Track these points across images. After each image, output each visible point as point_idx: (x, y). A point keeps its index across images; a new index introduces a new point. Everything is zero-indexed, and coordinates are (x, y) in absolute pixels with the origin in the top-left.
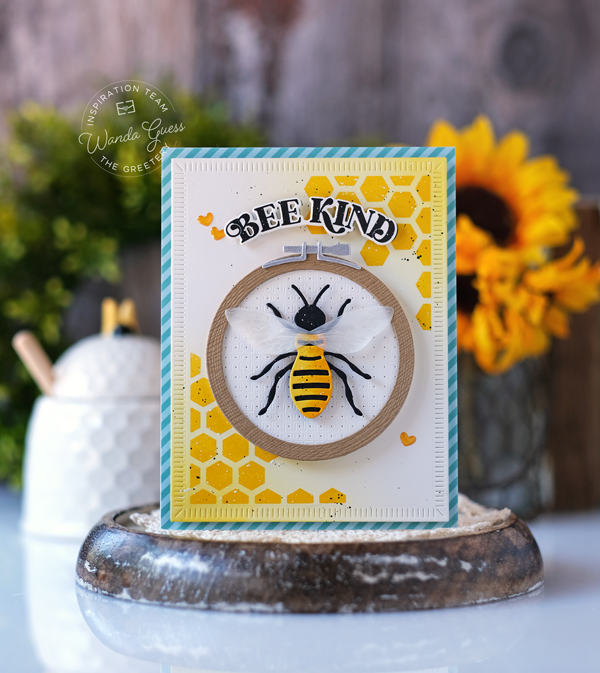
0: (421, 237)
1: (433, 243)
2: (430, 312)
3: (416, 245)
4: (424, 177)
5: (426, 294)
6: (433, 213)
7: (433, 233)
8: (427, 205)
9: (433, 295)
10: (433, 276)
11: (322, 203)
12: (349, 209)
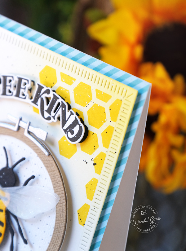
0: (101, 149)
1: (107, 157)
2: (88, 212)
3: (96, 154)
4: (117, 100)
5: (90, 197)
6: (115, 133)
7: (110, 149)
8: (113, 124)
9: (94, 200)
10: (99, 184)
11: (43, 90)
12: (59, 104)
